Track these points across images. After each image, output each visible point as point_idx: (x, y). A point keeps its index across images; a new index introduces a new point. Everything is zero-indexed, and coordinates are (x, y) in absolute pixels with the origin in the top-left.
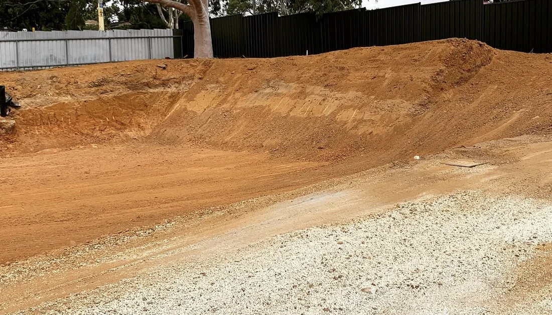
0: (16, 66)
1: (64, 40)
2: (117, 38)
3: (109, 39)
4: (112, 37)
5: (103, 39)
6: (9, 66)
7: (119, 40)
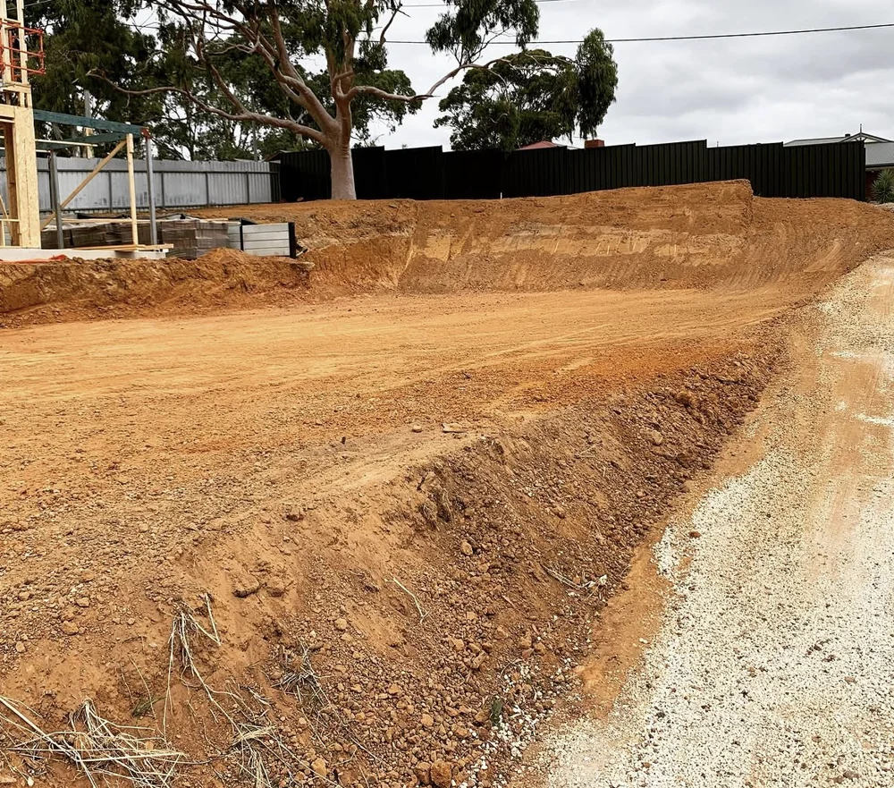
0: (108, 206)
1: (160, 172)
2: (214, 172)
3: (206, 173)
4: (209, 170)
5: (199, 172)
6: (100, 207)
7: (216, 175)
